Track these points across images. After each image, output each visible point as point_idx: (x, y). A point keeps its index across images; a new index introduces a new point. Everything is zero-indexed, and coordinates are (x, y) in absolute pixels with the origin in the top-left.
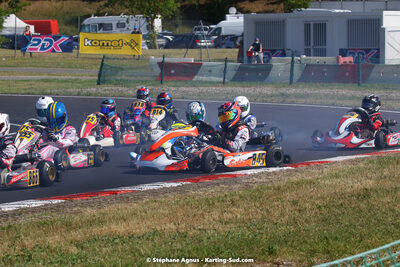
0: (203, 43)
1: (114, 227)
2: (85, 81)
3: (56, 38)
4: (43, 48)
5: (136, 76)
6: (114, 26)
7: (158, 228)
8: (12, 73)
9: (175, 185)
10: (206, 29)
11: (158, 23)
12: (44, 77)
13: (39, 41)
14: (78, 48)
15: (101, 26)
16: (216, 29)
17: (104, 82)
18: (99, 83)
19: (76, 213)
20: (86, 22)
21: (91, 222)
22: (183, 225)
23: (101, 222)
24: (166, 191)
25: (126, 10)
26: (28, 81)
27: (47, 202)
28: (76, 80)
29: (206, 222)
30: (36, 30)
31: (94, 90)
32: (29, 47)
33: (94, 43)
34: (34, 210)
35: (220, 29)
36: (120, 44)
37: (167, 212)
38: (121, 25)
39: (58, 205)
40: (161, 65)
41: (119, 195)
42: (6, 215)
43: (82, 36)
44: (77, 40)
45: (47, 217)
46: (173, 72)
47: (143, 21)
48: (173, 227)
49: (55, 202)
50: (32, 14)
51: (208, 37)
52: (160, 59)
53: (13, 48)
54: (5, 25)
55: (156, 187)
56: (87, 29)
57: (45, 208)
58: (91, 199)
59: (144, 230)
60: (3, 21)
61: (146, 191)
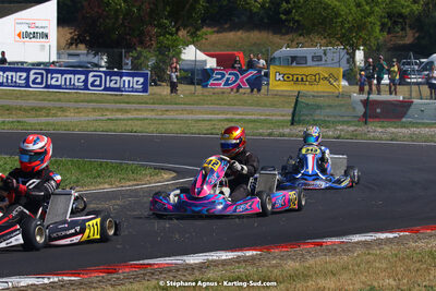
0: (414, 79)
1: (322, 282)
2: (277, 121)
3: (242, 72)
4: (226, 84)
5: (335, 117)
6: (309, 59)
7: (376, 284)
8: (192, 112)
9: (391, 236)
10: (416, 64)
11: (360, 55)
12: (228, 116)
13: (223, 75)
14: (268, 84)
15: (294, 59)
16: (428, 63)
17: (299, 122)
18: (292, 124)
19: (276, 266)
20: (277, 54)
21: (293, 277)
22: (405, 281)
23: (306, 277)
24: (380, 242)
25: (324, 41)
26: (210, 120)
27: (240, 253)
28: (265, 120)
29: (431, 277)
30: (218, 64)
31: (287, 131)
32: (211, 81)
33: (287, 78)
34: (224, 263)
35: (432, 63)
36: (316, 79)
37: (384, 266)
38: (317, 58)
39: (253, 258)
40: (366, 103)
41: (324, 247)
42: (191, 268)
43: (272, 70)
44: (267, 75)
45: (241, 271)
46: (378, 111)
47: (343, 53)
48: (393, 283)
49: (249, 253)
50: (213, 44)
51: (419, 72)
52: (364, 97)
53: (192, 83)
54: (183, 56)
55: (368, 238)
56: (277, 63)
57: (237, 261)
58: (291, 251)
59: (358, 286)
60: (180, 52)
61: (358, 243)
